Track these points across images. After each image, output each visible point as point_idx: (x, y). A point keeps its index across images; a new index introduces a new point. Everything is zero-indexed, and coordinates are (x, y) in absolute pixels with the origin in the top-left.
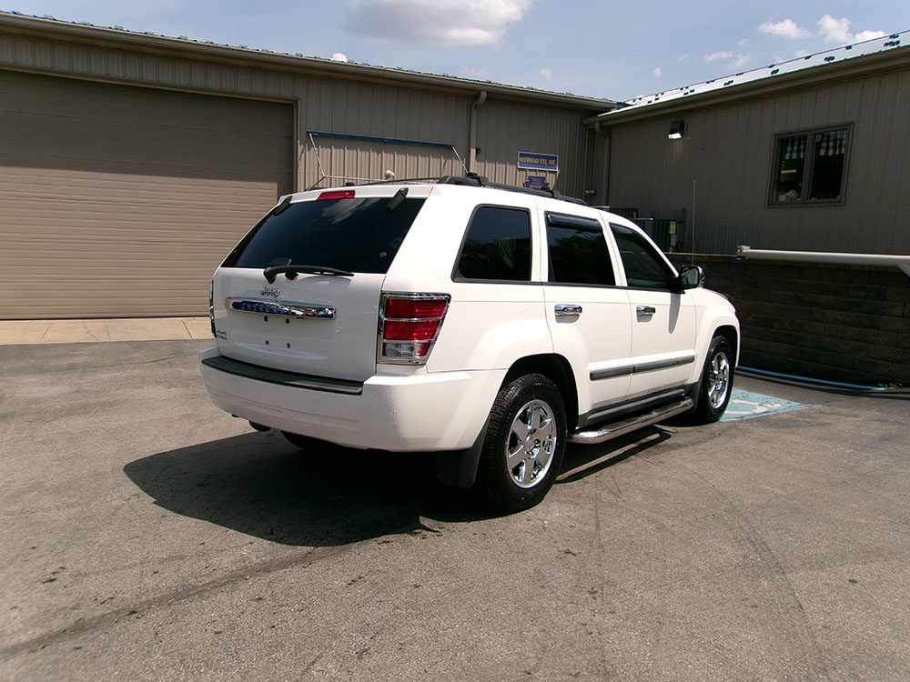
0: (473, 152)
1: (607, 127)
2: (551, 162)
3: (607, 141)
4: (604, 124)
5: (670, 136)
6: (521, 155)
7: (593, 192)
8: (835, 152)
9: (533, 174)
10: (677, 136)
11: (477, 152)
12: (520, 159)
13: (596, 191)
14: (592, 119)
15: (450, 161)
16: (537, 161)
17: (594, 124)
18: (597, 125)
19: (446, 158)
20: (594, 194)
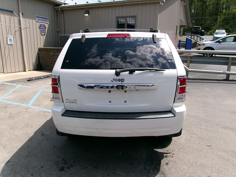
0: (21, 14)
1: (62, 10)
2: (46, 20)
3: (63, 14)
4: (62, 9)
5: (85, 15)
6: (37, 17)
7: (59, 30)
8: (132, 22)
9: (41, 24)
10: (87, 15)
11: (22, 14)
12: (37, 18)
13: (60, 30)
14: (57, 7)
15: (13, 17)
16: (42, 19)
17: (58, 9)
18: (59, 9)
19: (11, 16)
20: (59, 31)
